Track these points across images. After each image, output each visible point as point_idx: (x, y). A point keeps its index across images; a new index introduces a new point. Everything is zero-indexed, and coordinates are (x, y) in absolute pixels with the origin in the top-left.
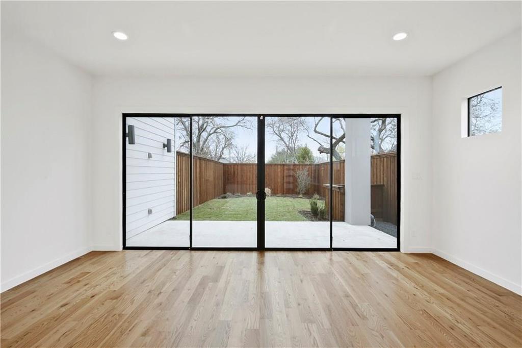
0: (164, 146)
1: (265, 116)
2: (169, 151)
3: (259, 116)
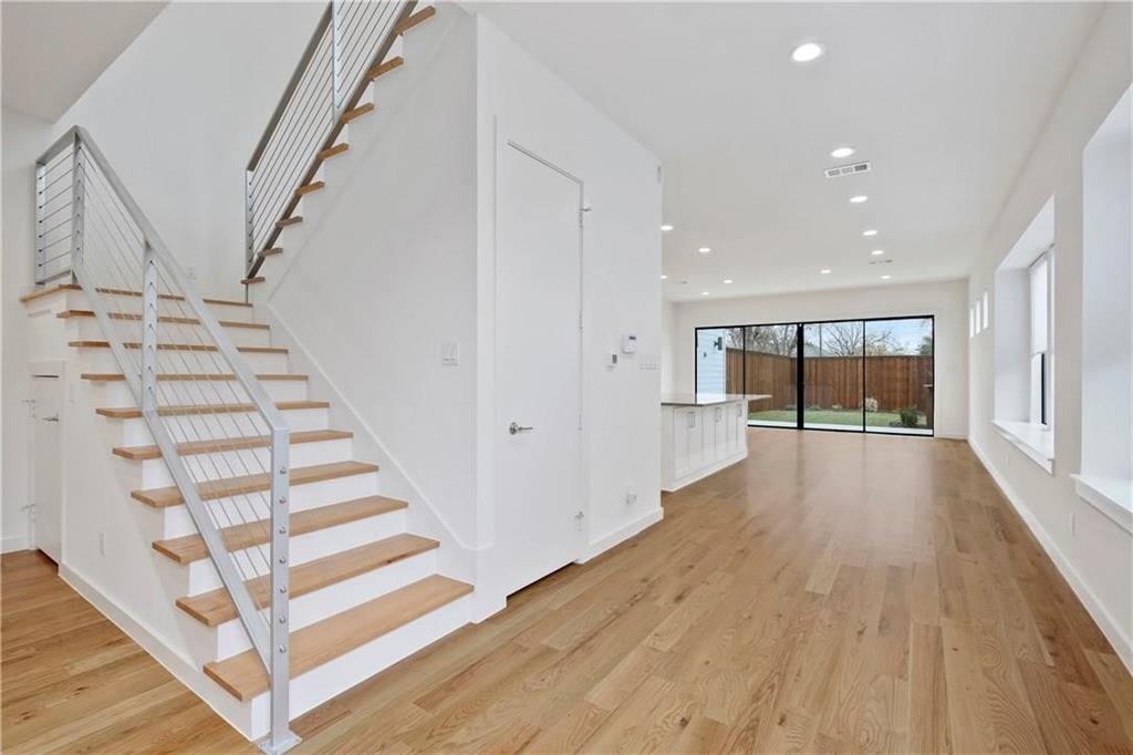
0: (716, 344)
1: (803, 323)
2: (720, 348)
3: (798, 324)
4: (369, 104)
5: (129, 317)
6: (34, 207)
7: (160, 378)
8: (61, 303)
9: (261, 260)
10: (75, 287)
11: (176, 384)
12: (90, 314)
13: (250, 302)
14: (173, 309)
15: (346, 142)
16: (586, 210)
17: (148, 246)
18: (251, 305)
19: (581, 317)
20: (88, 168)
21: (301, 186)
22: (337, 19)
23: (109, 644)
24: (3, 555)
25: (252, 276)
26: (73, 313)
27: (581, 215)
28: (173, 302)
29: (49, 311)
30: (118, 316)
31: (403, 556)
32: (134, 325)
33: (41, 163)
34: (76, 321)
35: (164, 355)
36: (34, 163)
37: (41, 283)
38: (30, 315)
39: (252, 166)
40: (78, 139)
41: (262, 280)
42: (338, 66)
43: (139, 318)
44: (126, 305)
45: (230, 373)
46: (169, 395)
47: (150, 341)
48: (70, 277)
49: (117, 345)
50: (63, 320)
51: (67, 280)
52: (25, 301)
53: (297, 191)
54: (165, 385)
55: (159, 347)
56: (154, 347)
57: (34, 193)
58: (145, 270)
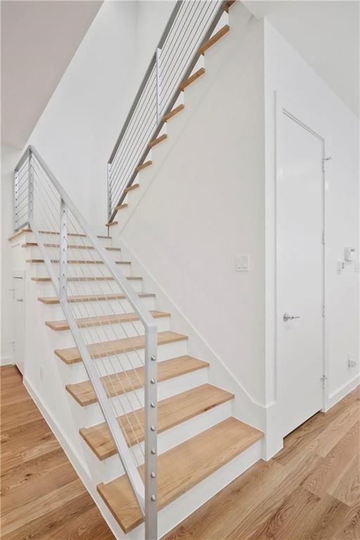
4: (181, 105)
5: (54, 246)
6: (13, 192)
7: (69, 280)
8: (23, 240)
9: (116, 212)
10: (29, 231)
11: (77, 283)
12: (36, 244)
13: (110, 236)
14: (78, 241)
15: (166, 133)
16: (327, 159)
17: (62, 201)
18: (111, 238)
19: (323, 235)
20: (35, 167)
21: (138, 166)
22: (159, 61)
23: (44, 439)
24: (2, 367)
25: (111, 222)
26: (28, 244)
27: (323, 163)
28: (78, 238)
29: (19, 244)
30: (48, 246)
31: (214, 406)
32: (56, 250)
33: (17, 170)
34: (30, 248)
35: (71, 267)
36: (13, 170)
37: (17, 231)
38: (13, 247)
39: (110, 162)
40: (31, 152)
41: (116, 223)
42: (160, 89)
43: (59, 246)
44: (52, 240)
45: (111, 276)
46: (73, 290)
47: (64, 259)
48: (27, 226)
49: (47, 261)
50: (24, 248)
51: (26, 228)
52: (10, 240)
53: (136, 169)
54: (71, 284)
55: (68, 262)
56: (66, 262)
57: (14, 186)
58: (61, 216)
